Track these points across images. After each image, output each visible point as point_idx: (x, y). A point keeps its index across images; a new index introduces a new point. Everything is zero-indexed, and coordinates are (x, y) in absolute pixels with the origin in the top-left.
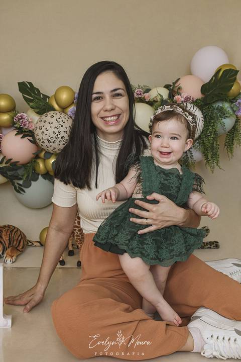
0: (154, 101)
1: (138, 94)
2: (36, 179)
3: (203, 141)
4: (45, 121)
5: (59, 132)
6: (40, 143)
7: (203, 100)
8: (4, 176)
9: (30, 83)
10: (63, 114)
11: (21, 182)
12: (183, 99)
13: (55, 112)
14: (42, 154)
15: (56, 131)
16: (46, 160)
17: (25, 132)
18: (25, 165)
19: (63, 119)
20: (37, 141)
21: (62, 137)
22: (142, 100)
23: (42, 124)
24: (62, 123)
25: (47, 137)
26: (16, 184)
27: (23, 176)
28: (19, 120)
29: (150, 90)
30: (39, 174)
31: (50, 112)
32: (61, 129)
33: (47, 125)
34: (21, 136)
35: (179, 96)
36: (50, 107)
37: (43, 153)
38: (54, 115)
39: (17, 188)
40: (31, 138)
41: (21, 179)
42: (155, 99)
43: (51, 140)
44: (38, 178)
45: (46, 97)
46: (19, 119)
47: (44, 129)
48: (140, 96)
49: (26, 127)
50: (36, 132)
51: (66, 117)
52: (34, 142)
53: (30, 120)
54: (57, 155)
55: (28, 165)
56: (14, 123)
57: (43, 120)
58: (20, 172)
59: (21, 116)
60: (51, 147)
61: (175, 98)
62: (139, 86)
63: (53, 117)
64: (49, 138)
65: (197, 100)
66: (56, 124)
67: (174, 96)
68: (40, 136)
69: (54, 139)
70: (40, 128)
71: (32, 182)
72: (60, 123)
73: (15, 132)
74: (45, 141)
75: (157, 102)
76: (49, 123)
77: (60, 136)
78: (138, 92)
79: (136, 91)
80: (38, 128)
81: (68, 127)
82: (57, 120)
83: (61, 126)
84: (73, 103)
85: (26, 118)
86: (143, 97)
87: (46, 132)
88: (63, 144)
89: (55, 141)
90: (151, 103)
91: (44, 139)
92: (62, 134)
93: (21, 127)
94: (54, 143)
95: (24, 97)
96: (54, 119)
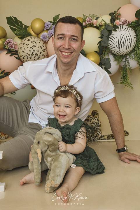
0: (100, 26)
1: (88, 21)
3: (137, 52)
4: (24, 44)
5: (33, 51)
6: (22, 59)
7: (137, 22)
9: (15, 18)
10: (36, 38)
12: (121, 23)
13: (31, 37)
17: (13, 51)
20: (20, 57)
21: (36, 54)
22: (91, 26)
23: (22, 46)
24: (35, 44)
25: (25, 54)
28: (8, 44)
29: (99, 17)
31: (27, 37)
32: (35, 49)
33: (25, 46)
34: (10, 54)
35: (118, 21)
38: (30, 39)
40: (17, 56)
42: (101, 24)
43: (28, 56)
45: (26, 27)
47: (23, 49)
48: (90, 23)
49: (13, 49)
50: (19, 52)
51: (39, 40)
53: (15, 44)
56: (5, 46)
57: (23, 43)
59: (9, 41)
61: (115, 23)
62: (90, 15)
63: (29, 40)
64: (27, 55)
65: (132, 22)
66: (31, 45)
67: (114, 21)
68: (21, 54)
69: (31, 56)
72: (34, 45)
73: (6, 52)
75: (102, 26)
76: (27, 44)
77: (34, 54)
78: (89, 20)
79: (87, 19)
80: (20, 49)
81: (39, 47)
82: (32, 42)
83: (35, 46)
84: (44, 30)
85: (13, 42)
86: (92, 23)
87: (25, 51)
88: (37, 59)
89: (31, 57)
90: (97, 27)
91: (24, 56)
92: (36, 52)
93: (9, 48)
94: (30, 58)
95: (10, 27)
96: (30, 42)
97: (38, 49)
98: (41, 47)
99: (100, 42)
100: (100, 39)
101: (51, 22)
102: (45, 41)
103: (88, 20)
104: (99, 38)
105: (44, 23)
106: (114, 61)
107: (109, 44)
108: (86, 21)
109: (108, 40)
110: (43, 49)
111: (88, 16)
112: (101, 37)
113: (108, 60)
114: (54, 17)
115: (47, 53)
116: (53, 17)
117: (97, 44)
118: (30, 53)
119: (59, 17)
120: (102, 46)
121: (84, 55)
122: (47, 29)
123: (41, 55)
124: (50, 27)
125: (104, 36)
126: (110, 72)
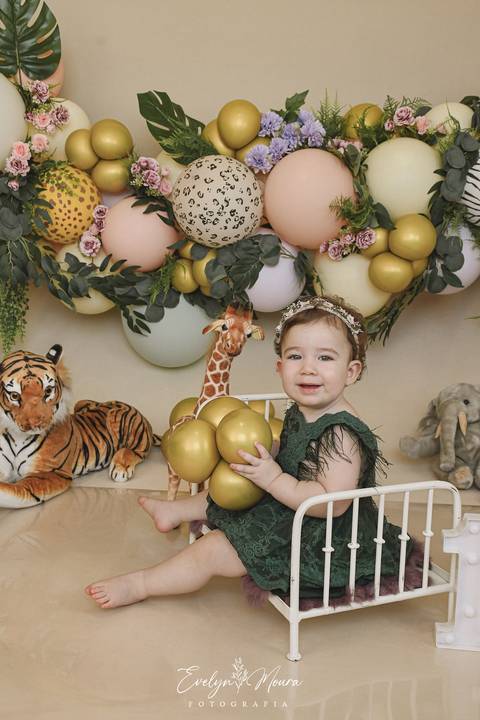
0: (438, 134)
1: (401, 119)
2: (173, 304)
4: (197, 177)
5: (226, 201)
6: (184, 224)
8: (107, 296)
9: (164, 96)
10: (234, 161)
11: (142, 310)
13: (218, 157)
14: (188, 250)
15: (221, 198)
16: (195, 263)
17: (153, 198)
18: (154, 273)
19: (235, 172)
20: (178, 219)
21: (233, 212)
22: (409, 132)
23: (190, 183)
24: (232, 181)
25: (197, 211)
26: (131, 314)
28: (141, 172)
29: (430, 109)
30: (180, 293)
31: (206, 158)
32: (231, 194)
33: (201, 186)
34: (144, 208)
36: (208, 146)
37: (190, 246)
38: (216, 163)
39: (135, 323)
40: (164, 214)
41: (142, 303)
42: (441, 130)
43: (207, 217)
44: (178, 301)
45: (195, 124)
46: (142, 169)
47: (193, 195)
48: (406, 122)
49: (155, 187)
50: (176, 201)
51: (242, 168)
52: (171, 221)
53: (164, 173)
54: (218, 250)
56: (131, 178)
57: (193, 174)
58: (141, 289)
59: (146, 162)
60: (207, 233)
62: (405, 99)
63: (213, 167)
64: (204, 213)
66: (220, 183)
68: (186, 209)
69: (216, 216)
70: (187, 191)
72: (229, 182)
73: (133, 200)
74: (195, 220)
75: (443, 135)
76: (206, 180)
77: (228, 210)
78: (403, 114)
79: (398, 111)
80: (181, 192)
81: (245, 190)
82: (223, 174)
83: (231, 188)
84: (257, 137)
85: (156, 168)
86: (413, 124)
87: (198, 200)
88: (234, 228)
89: (217, 219)
90: (430, 139)
91: (193, 215)
92: (233, 205)
93: (145, 185)
94: (214, 224)
95: (150, 126)
96: (216, 172)
97: (240, 196)
98: (248, 189)
99: (437, 187)
100: (438, 178)
101: (280, 113)
102: (261, 172)
103: (400, 114)
104: (435, 172)
105: (260, 116)
106: (474, 248)
107: (466, 193)
108: (395, 118)
109: (463, 180)
110: (253, 197)
111: (400, 101)
112: (441, 172)
113: (458, 241)
114: (290, 97)
115: (264, 208)
116: (288, 99)
117: (429, 192)
118: (215, 209)
119: (306, 100)
120: (443, 197)
121: (384, 220)
122: (267, 136)
123: (247, 215)
124: (277, 128)
125: (451, 167)
126: (457, 282)
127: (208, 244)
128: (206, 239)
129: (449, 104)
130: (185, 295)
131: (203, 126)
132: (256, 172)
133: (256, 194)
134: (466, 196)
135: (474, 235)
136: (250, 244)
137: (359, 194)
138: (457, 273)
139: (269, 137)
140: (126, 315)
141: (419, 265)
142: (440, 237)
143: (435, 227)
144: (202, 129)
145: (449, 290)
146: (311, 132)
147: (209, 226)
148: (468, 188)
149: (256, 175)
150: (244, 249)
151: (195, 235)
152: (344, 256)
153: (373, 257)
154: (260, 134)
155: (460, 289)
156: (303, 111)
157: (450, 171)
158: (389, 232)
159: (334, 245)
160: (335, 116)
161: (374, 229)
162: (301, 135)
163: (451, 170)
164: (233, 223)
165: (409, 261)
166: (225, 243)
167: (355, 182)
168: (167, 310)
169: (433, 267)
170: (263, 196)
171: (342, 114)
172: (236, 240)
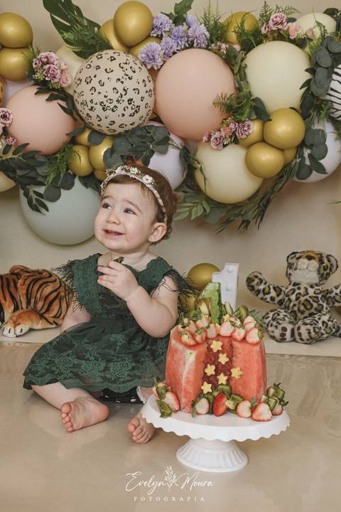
0: (307, 38)
1: (276, 24)
2: (69, 186)
4: (98, 68)
5: (124, 90)
6: (84, 111)
8: (8, 176)
10: (130, 55)
11: (42, 190)
14: (85, 137)
15: (120, 87)
16: (92, 149)
17: (54, 89)
18: (51, 157)
19: (132, 64)
20: (79, 107)
21: (130, 101)
22: (281, 36)
23: (92, 72)
25: (97, 98)
26: (31, 193)
27: (45, 177)
28: (42, 66)
30: (74, 176)
31: (105, 51)
32: (128, 84)
33: (102, 75)
34: (47, 96)
36: (104, 42)
37: (87, 133)
38: (115, 56)
39: (34, 202)
40: (63, 104)
41: (41, 184)
42: (310, 35)
43: (107, 104)
44: (73, 184)
45: (93, 24)
46: (44, 64)
47: (95, 83)
48: (280, 27)
49: (56, 80)
50: (78, 90)
51: (137, 62)
52: (71, 109)
53: (63, 67)
54: (115, 137)
55: (58, 155)
56: (33, 72)
57: (94, 65)
58: (42, 170)
59: (47, 57)
60: (106, 120)
62: (277, 7)
63: (113, 59)
64: (105, 100)
66: (119, 73)
68: (87, 97)
69: (115, 103)
70: (89, 81)
71: (62, 191)
72: (127, 72)
73: (35, 89)
74: (95, 106)
75: (311, 40)
76: (106, 70)
77: (126, 98)
78: (278, 19)
79: (272, 17)
80: (83, 80)
81: (141, 81)
82: (122, 65)
83: (129, 78)
84: (148, 37)
85: (56, 63)
86: (285, 29)
87: (99, 88)
88: (130, 116)
89: (116, 107)
90: (300, 43)
91: (94, 102)
92: (131, 94)
93: (47, 79)
94: (113, 111)
95: (54, 21)
96: (116, 63)
97: (136, 86)
98: (144, 80)
99: (307, 83)
100: (307, 76)
101: (169, 16)
103: (275, 19)
104: (306, 70)
105: (153, 18)
106: (336, 140)
107: (332, 89)
108: (271, 23)
109: (330, 78)
110: (147, 88)
111: (274, 8)
112: (311, 71)
114: (178, 3)
115: (155, 101)
116: (176, 4)
117: (301, 88)
119: (192, 6)
120: (312, 93)
121: (261, 113)
122: (157, 36)
123: (142, 104)
124: (167, 29)
125: (320, 66)
126: (321, 169)
127: (106, 131)
128: (104, 126)
129: (316, 14)
130: (80, 177)
131: (99, 27)
132: (149, 67)
133: (150, 86)
134: (332, 93)
135: (337, 128)
136: (144, 133)
137: (239, 89)
138: (321, 161)
139: (160, 38)
140: (26, 194)
141: (290, 154)
142: (308, 129)
143: (304, 119)
144: (99, 29)
145: (315, 176)
146: (197, 34)
147: (109, 112)
148: (334, 85)
149: (148, 70)
150: (139, 136)
151: (94, 121)
152: (225, 146)
153: (249, 147)
154: (152, 32)
155: (323, 176)
156: (190, 15)
157: (319, 70)
158: (264, 124)
159: (216, 136)
160: (216, 23)
161: (251, 120)
162: (188, 37)
163: (319, 68)
164: (129, 111)
165: (281, 150)
166: (122, 130)
167: (235, 79)
168: (63, 192)
169: (302, 156)
170: (155, 89)
171: (222, 21)
172: (131, 127)
